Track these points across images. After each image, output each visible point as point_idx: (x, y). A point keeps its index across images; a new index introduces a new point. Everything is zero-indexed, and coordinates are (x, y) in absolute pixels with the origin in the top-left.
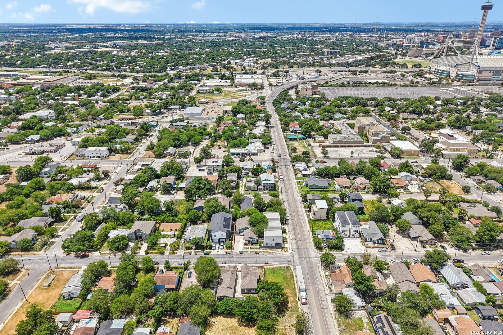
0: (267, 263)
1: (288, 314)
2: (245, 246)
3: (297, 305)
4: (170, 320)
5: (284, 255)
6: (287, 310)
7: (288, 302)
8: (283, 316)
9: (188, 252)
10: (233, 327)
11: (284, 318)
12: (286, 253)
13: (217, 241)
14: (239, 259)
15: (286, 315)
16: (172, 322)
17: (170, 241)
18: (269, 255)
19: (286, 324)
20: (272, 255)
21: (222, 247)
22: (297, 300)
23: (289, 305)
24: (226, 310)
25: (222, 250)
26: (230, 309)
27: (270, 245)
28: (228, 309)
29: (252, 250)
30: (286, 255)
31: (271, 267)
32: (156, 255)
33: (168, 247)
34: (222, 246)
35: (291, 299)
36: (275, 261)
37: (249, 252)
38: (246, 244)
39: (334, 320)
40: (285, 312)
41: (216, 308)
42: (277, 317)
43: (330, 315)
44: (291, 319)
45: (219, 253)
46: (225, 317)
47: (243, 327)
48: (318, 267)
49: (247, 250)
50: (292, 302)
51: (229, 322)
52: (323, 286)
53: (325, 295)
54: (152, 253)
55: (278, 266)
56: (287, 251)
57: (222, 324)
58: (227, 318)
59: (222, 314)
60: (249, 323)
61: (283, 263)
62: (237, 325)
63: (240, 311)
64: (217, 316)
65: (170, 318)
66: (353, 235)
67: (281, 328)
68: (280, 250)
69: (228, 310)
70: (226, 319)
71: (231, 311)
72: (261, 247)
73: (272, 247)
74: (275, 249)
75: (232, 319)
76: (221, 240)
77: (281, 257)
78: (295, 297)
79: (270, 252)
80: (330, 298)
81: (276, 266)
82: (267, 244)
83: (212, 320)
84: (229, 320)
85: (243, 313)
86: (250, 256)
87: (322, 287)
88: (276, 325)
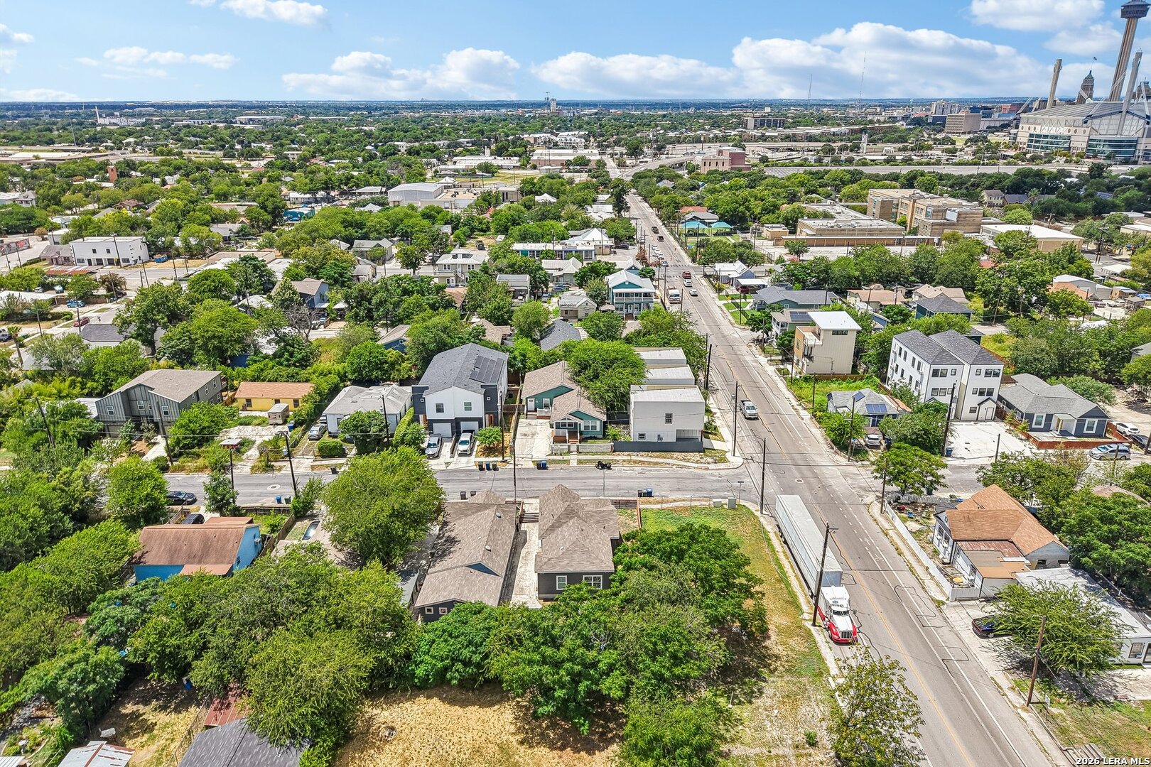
0: (649, 494)
1: (773, 686)
2: (559, 446)
3: (814, 647)
4: (162, 718)
5: (716, 473)
6: (767, 666)
7: (764, 631)
8: (750, 697)
9: (327, 466)
10: (493, 749)
11: (758, 702)
12: (722, 466)
13: (446, 429)
14: (531, 483)
15: (768, 690)
16: (166, 726)
17: (264, 435)
18: (654, 472)
19: (772, 732)
20: (664, 472)
21: (465, 447)
22: (809, 625)
23: (774, 644)
24: (454, 660)
25: (464, 459)
26: (477, 658)
27: (655, 440)
28: (466, 653)
29: (582, 457)
30: (722, 472)
31: (665, 506)
32: (196, 475)
33: (253, 453)
34: (464, 443)
35: (776, 620)
36: (679, 489)
37: (574, 463)
38: (558, 440)
39: (1024, 715)
40: (758, 676)
41: (408, 656)
42: (722, 701)
43: (992, 693)
44: (795, 708)
45: (451, 467)
46: (453, 702)
47: (542, 751)
48: (863, 509)
49: (566, 458)
50: (785, 632)
51: (472, 723)
52: (911, 570)
53: (932, 606)
54: (181, 469)
55: (694, 503)
56: (723, 460)
57: (431, 737)
58: (464, 704)
59: (437, 684)
60: (575, 729)
61: (715, 494)
62: (514, 740)
63: (531, 662)
64: (412, 698)
65: (164, 708)
66: (973, 411)
67: (751, 752)
68: (697, 456)
69: (467, 663)
70: (457, 710)
71: (479, 666)
72: (619, 447)
73: (661, 447)
74: (676, 454)
75: (489, 713)
76: (464, 425)
77: (702, 477)
78: (791, 609)
79: (656, 463)
80: (962, 618)
81: (688, 504)
82: (642, 436)
83: (382, 714)
84: (474, 714)
85: (546, 668)
86: (574, 475)
87: (908, 574)
88: (724, 740)
